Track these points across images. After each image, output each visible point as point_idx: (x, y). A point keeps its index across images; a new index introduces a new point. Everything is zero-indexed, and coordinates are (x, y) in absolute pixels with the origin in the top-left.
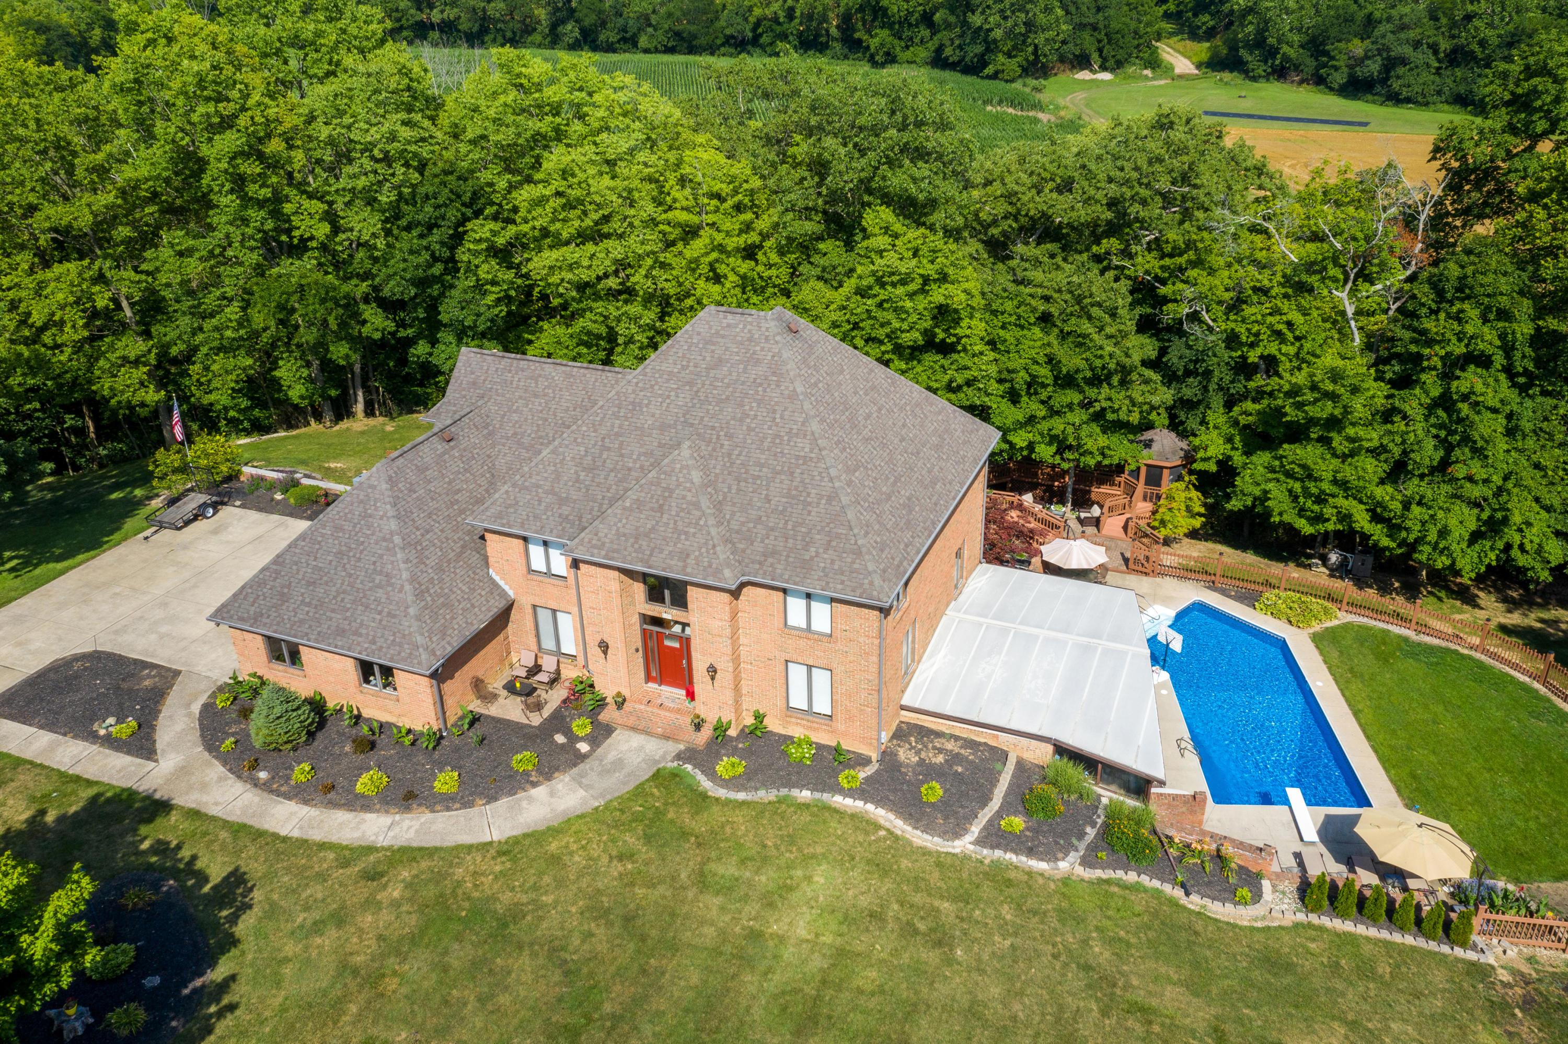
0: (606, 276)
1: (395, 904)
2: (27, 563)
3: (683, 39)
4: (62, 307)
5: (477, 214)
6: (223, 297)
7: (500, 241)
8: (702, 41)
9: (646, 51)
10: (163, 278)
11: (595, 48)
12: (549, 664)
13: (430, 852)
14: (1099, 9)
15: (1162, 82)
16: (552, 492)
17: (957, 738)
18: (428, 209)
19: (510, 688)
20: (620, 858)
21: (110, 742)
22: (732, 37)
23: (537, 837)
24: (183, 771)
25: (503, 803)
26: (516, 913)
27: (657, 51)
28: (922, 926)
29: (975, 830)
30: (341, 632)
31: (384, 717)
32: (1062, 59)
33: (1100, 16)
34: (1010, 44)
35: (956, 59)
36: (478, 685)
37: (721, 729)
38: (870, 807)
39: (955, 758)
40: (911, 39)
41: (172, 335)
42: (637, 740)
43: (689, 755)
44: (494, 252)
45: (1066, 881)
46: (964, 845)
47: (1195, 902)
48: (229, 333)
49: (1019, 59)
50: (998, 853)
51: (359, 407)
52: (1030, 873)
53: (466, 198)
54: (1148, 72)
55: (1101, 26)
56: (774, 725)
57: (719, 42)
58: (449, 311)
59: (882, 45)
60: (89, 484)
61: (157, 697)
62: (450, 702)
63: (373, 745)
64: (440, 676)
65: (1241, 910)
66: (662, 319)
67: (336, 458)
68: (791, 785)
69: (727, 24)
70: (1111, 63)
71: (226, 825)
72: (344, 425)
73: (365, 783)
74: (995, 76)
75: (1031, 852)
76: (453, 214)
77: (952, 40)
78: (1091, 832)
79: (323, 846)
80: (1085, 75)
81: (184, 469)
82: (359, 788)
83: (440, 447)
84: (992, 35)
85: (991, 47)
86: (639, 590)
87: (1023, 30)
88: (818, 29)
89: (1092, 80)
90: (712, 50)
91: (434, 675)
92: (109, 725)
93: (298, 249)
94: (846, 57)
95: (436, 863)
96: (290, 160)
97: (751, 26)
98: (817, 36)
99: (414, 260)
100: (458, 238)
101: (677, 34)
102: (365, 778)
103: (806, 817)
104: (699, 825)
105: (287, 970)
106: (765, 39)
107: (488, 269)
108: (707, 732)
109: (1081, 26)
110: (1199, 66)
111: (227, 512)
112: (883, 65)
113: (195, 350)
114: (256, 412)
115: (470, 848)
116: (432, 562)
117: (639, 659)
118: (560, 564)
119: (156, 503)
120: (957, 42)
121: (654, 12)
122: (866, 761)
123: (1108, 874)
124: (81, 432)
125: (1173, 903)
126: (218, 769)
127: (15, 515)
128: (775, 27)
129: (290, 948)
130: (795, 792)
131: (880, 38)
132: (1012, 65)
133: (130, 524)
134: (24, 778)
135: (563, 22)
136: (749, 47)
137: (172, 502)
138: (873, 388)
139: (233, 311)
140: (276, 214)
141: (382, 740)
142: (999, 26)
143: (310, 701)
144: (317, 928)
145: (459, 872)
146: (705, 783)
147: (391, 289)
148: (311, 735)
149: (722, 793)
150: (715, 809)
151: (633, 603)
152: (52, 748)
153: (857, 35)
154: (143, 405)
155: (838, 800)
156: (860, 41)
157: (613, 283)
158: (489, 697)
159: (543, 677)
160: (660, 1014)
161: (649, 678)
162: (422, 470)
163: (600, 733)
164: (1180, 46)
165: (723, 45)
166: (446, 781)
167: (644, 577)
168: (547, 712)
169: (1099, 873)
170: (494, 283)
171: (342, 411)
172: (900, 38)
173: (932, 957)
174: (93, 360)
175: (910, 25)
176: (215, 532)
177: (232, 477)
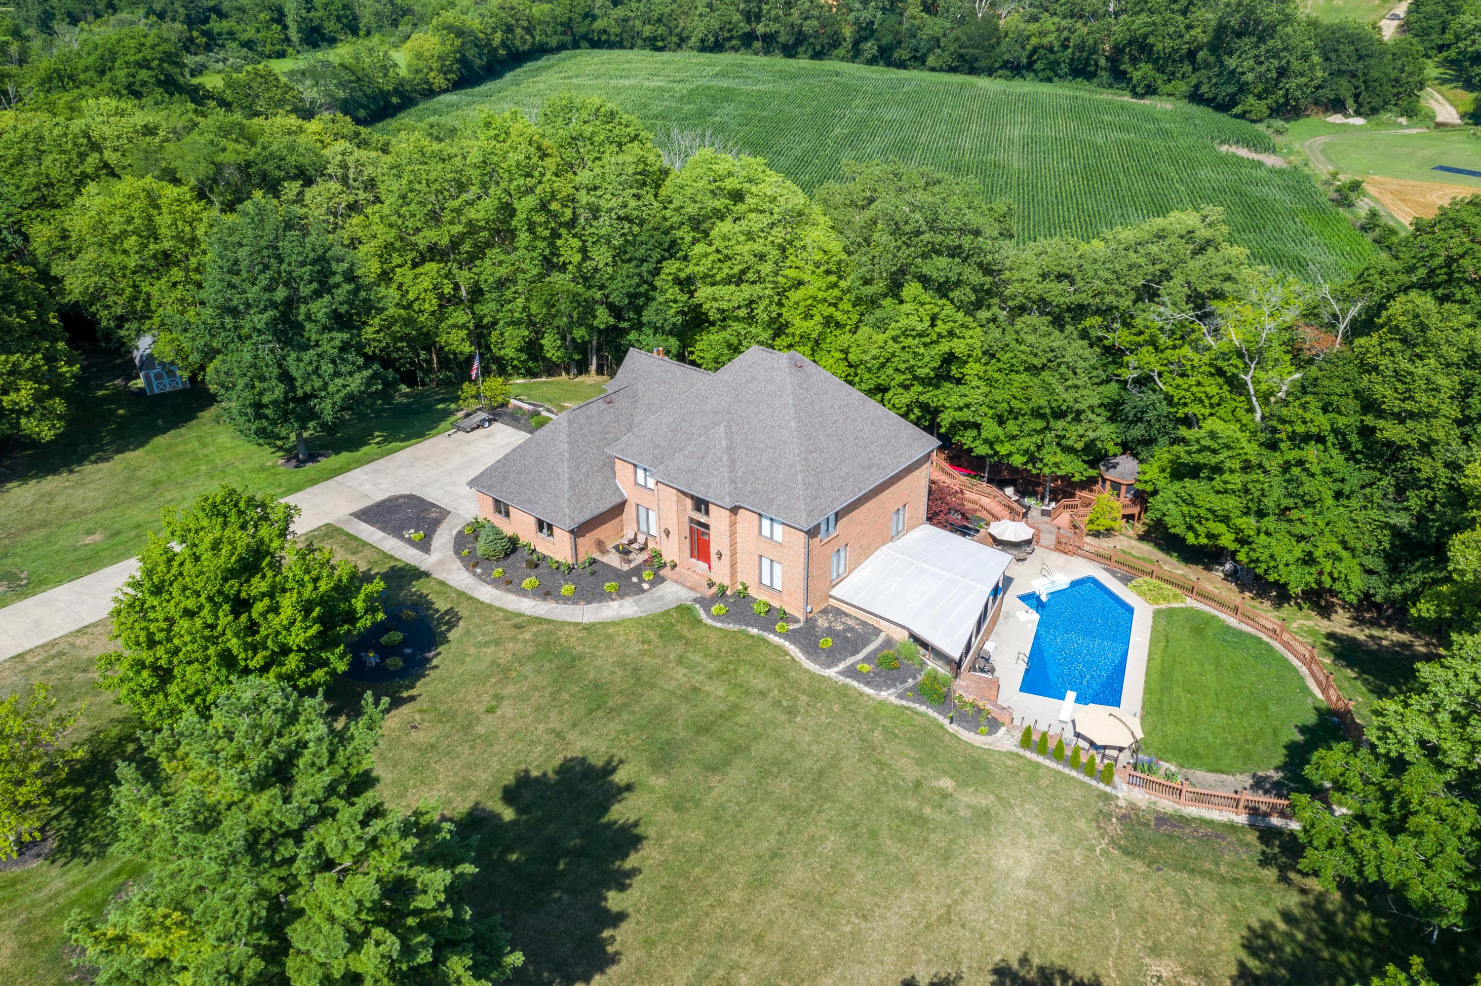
0: (739, 307)
1: (525, 641)
2: (386, 440)
3: (966, 61)
4: (426, 291)
5: (672, 256)
6: (516, 292)
7: (682, 275)
8: (982, 63)
9: (933, 69)
10: (483, 277)
11: (888, 64)
12: (641, 539)
13: (549, 622)
14: (1360, 58)
15: (1414, 131)
16: (651, 441)
17: (857, 619)
18: (642, 251)
19: (616, 548)
20: (643, 642)
21: (410, 541)
22: (1008, 62)
23: (604, 625)
24: (441, 562)
25: (594, 605)
26: (581, 657)
27: (941, 70)
28: (785, 704)
29: (842, 666)
30: (530, 501)
31: (547, 553)
32: (1317, 103)
33: (1360, 65)
34: (1261, 87)
35: (1211, 95)
36: (600, 545)
37: (723, 590)
38: (787, 644)
39: (851, 629)
40: (1173, 74)
41: (486, 311)
42: (676, 588)
43: (701, 601)
44: (678, 282)
45: (882, 703)
46: (831, 672)
47: (953, 728)
48: (516, 315)
49: (1269, 101)
50: (848, 680)
51: (593, 368)
52: (861, 694)
53: (666, 246)
54: (1403, 120)
55: (1360, 74)
56: (752, 592)
57: (997, 65)
58: (648, 315)
59: (1144, 78)
60: (428, 396)
61: (437, 522)
62: (581, 550)
63: (537, 566)
64: (577, 532)
65: (978, 737)
66: (773, 339)
67: (569, 400)
68: (748, 624)
69: (1007, 50)
70: (1365, 109)
71: (456, 591)
72: (580, 379)
73: (527, 583)
74: (1242, 116)
75: (867, 684)
76: (656, 255)
77: (1209, 78)
78: (911, 682)
79: (498, 609)
80: (1337, 119)
81: (477, 397)
82: (524, 585)
83: (603, 406)
84: (1244, 78)
85: (1243, 89)
86: (689, 503)
87: (1275, 75)
88: (1087, 60)
89: (1343, 124)
90: (990, 72)
91: (572, 532)
92: (411, 533)
93: (563, 268)
94: (1111, 86)
95: (551, 627)
96: (563, 214)
97: (1027, 53)
98: (1087, 64)
99: (628, 282)
100: (657, 272)
101: (961, 56)
102: (527, 581)
103: (750, 642)
104: (690, 635)
105: (468, 659)
106: (1038, 66)
107: (673, 292)
108: (714, 589)
109: (1341, 73)
110: (1462, 116)
111: (497, 426)
112: (1142, 96)
113: (496, 323)
114: (530, 364)
115: (569, 623)
116: (583, 470)
117: (687, 543)
118: (651, 483)
119: (461, 414)
120: (1214, 80)
121: (944, 35)
122: (798, 621)
123: (911, 705)
124: (429, 362)
125: (942, 727)
126: (458, 564)
127: (385, 410)
128: (1048, 55)
129: (472, 650)
130: (750, 629)
131: (1142, 71)
132: (1261, 107)
133: (443, 425)
134: (367, 551)
135: (866, 39)
136: (1024, 72)
137: (468, 415)
138: (847, 405)
139: (520, 301)
140: (552, 244)
141: (543, 564)
142: (1252, 70)
143: (510, 539)
144: (487, 644)
145: (561, 633)
146: (703, 615)
147: (614, 298)
148: (507, 555)
149: (710, 622)
150: (703, 629)
151: (685, 510)
152: (382, 540)
153: (1122, 67)
154: (461, 353)
155: (771, 637)
156: (1125, 72)
157: (742, 313)
158: (604, 552)
159: (636, 546)
160: (633, 713)
161: (692, 556)
162: (589, 418)
163: (658, 580)
164: (1451, 94)
165: (1001, 68)
166: (567, 589)
167: (692, 497)
168: (632, 565)
169: (904, 703)
170: (675, 301)
171: (582, 368)
172: (1163, 72)
173: (783, 717)
174: (440, 320)
175: (1174, 61)
176: (487, 437)
177: (504, 405)
